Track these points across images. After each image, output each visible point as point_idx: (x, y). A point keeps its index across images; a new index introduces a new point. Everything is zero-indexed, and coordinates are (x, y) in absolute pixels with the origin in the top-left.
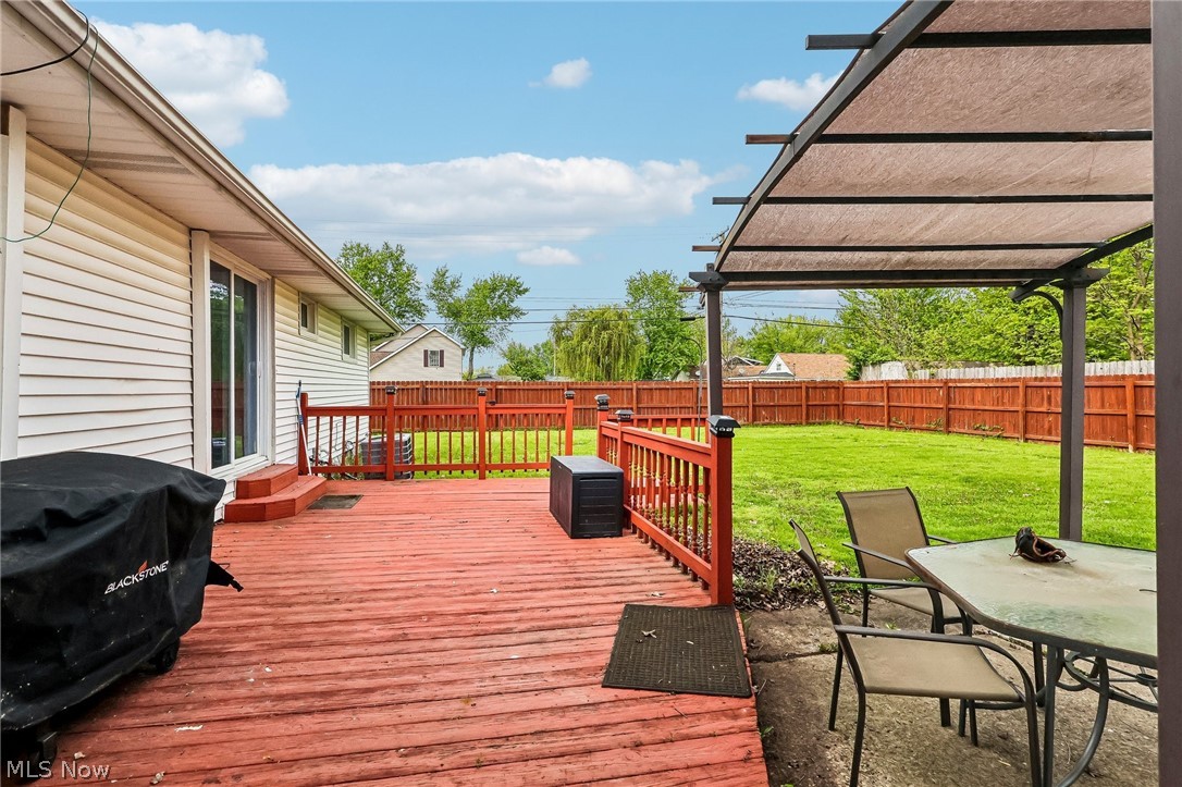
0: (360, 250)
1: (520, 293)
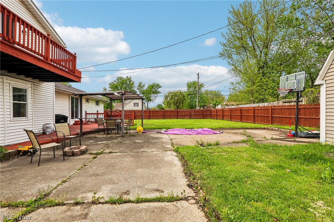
0: (121, 78)
1: (160, 87)
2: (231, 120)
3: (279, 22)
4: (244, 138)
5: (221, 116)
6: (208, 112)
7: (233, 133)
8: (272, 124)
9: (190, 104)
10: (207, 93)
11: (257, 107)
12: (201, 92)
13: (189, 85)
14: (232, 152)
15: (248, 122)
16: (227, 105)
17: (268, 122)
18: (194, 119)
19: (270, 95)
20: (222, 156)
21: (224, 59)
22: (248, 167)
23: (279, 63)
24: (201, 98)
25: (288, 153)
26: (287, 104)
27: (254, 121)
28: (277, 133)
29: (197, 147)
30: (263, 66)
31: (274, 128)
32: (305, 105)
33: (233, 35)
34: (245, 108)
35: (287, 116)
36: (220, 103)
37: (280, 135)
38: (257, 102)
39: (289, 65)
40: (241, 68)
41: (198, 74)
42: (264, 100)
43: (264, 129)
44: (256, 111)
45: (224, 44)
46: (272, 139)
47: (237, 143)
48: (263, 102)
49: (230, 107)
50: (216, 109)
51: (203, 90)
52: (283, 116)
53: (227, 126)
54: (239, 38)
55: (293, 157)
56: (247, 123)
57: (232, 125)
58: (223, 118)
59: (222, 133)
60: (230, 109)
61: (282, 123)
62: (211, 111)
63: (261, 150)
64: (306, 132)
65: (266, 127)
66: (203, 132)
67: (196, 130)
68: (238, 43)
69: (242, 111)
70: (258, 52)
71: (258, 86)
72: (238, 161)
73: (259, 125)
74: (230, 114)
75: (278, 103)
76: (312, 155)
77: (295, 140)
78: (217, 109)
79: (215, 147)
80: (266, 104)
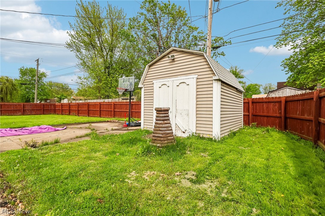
2: (79, 115)
3: (121, 33)
4: (88, 132)
5: (67, 111)
6: (51, 107)
7: (79, 128)
8: (114, 117)
9: (25, 96)
10: (51, 85)
11: (103, 103)
12: (43, 83)
13: (24, 73)
14: (72, 147)
15: (95, 116)
16: (74, 100)
17: (111, 116)
18: (30, 115)
19: (113, 92)
20: (58, 154)
21: (71, 51)
22: (85, 160)
23: (121, 67)
24: (42, 90)
25: (120, 140)
26: (125, 101)
27: (100, 115)
28: (117, 124)
29: (25, 149)
30: (109, 66)
31: (115, 121)
32: (135, 102)
33: (82, 30)
34: (92, 103)
35: (125, 110)
36: (66, 97)
37: (119, 126)
38: (104, 98)
39: (127, 70)
40: (89, 63)
41: (38, 60)
42: (109, 97)
43: (108, 121)
44: (102, 106)
45: (71, 35)
46: (112, 130)
47: (80, 137)
48: (108, 98)
49: (78, 102)
50: (61, 104)
51: (45, 80)
52: (122, 110)
53: (73, 121)
54: (87, 35)
55: (123, 143)
56: (93, 117)
57: (78, 120)
58: (70, 113)
59: (66, 129)
60: (78, 103)
61: (121, 116)
62: (55, 105)
63: (100, 141)
64: (135, 122)
65: (109, 120)
66: (40, 130)
67: (29, 128)
68: (86, 39)
69: (89, 106)
70: (105, 53)
71: (104, 84)
72: (77, 156)
73: (104, 118)
74: (77, 109)
75: (119, 100)
76: (135, 139)
77: (128, 129)
78: (63, 103)
79: (52, 146)
80: (110, 100)
